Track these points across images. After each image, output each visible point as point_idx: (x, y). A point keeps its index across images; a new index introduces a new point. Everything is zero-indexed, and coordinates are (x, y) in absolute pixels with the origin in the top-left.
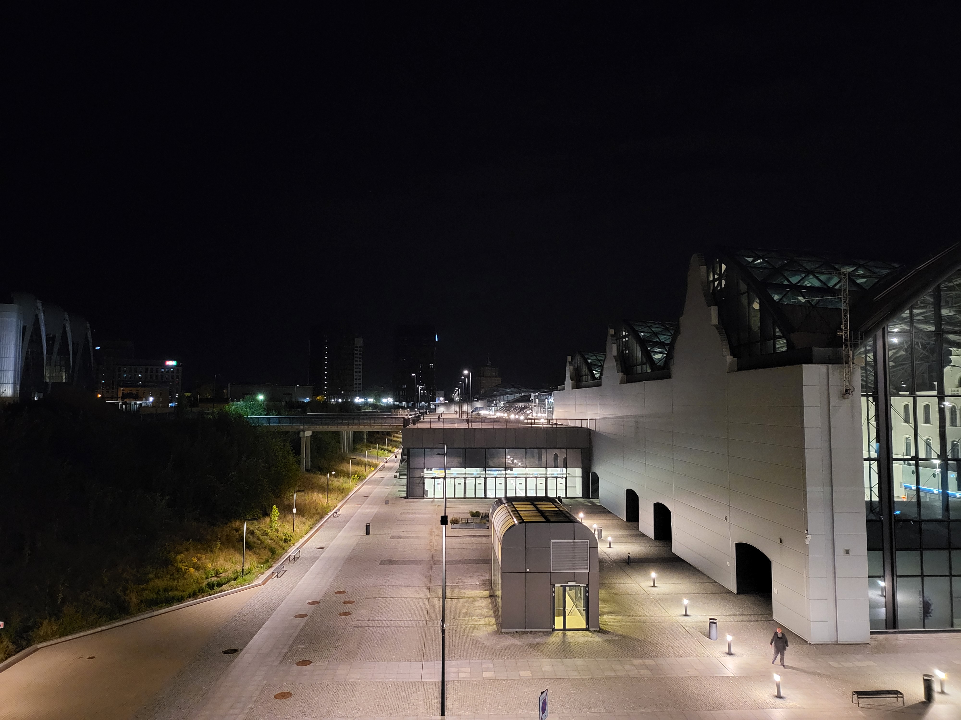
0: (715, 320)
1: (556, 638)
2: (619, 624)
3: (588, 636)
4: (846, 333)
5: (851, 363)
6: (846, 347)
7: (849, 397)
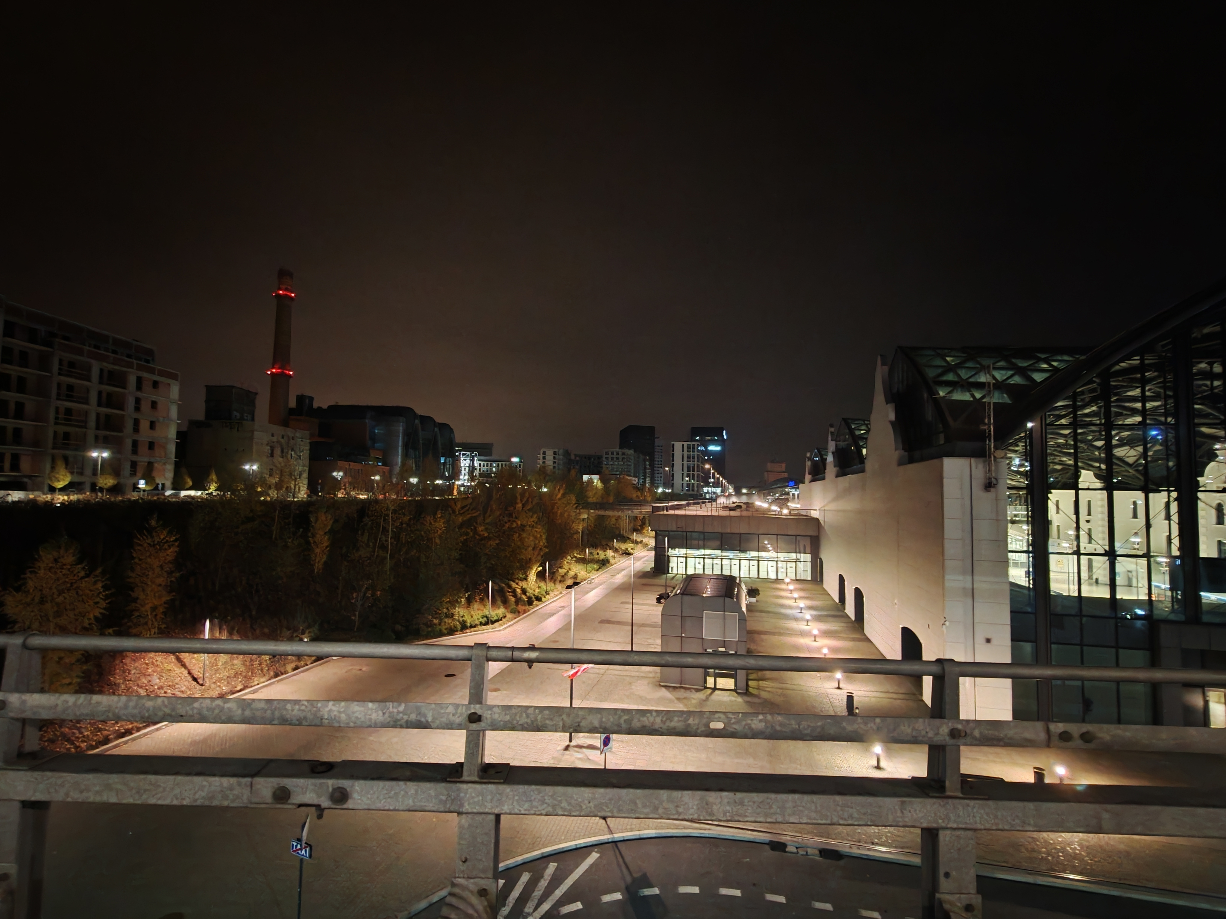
0: (892, 416)
3: (733, 696)
4: (990, 427)
5: (992, 456)
6: (990, 441)
7: (992, 489)
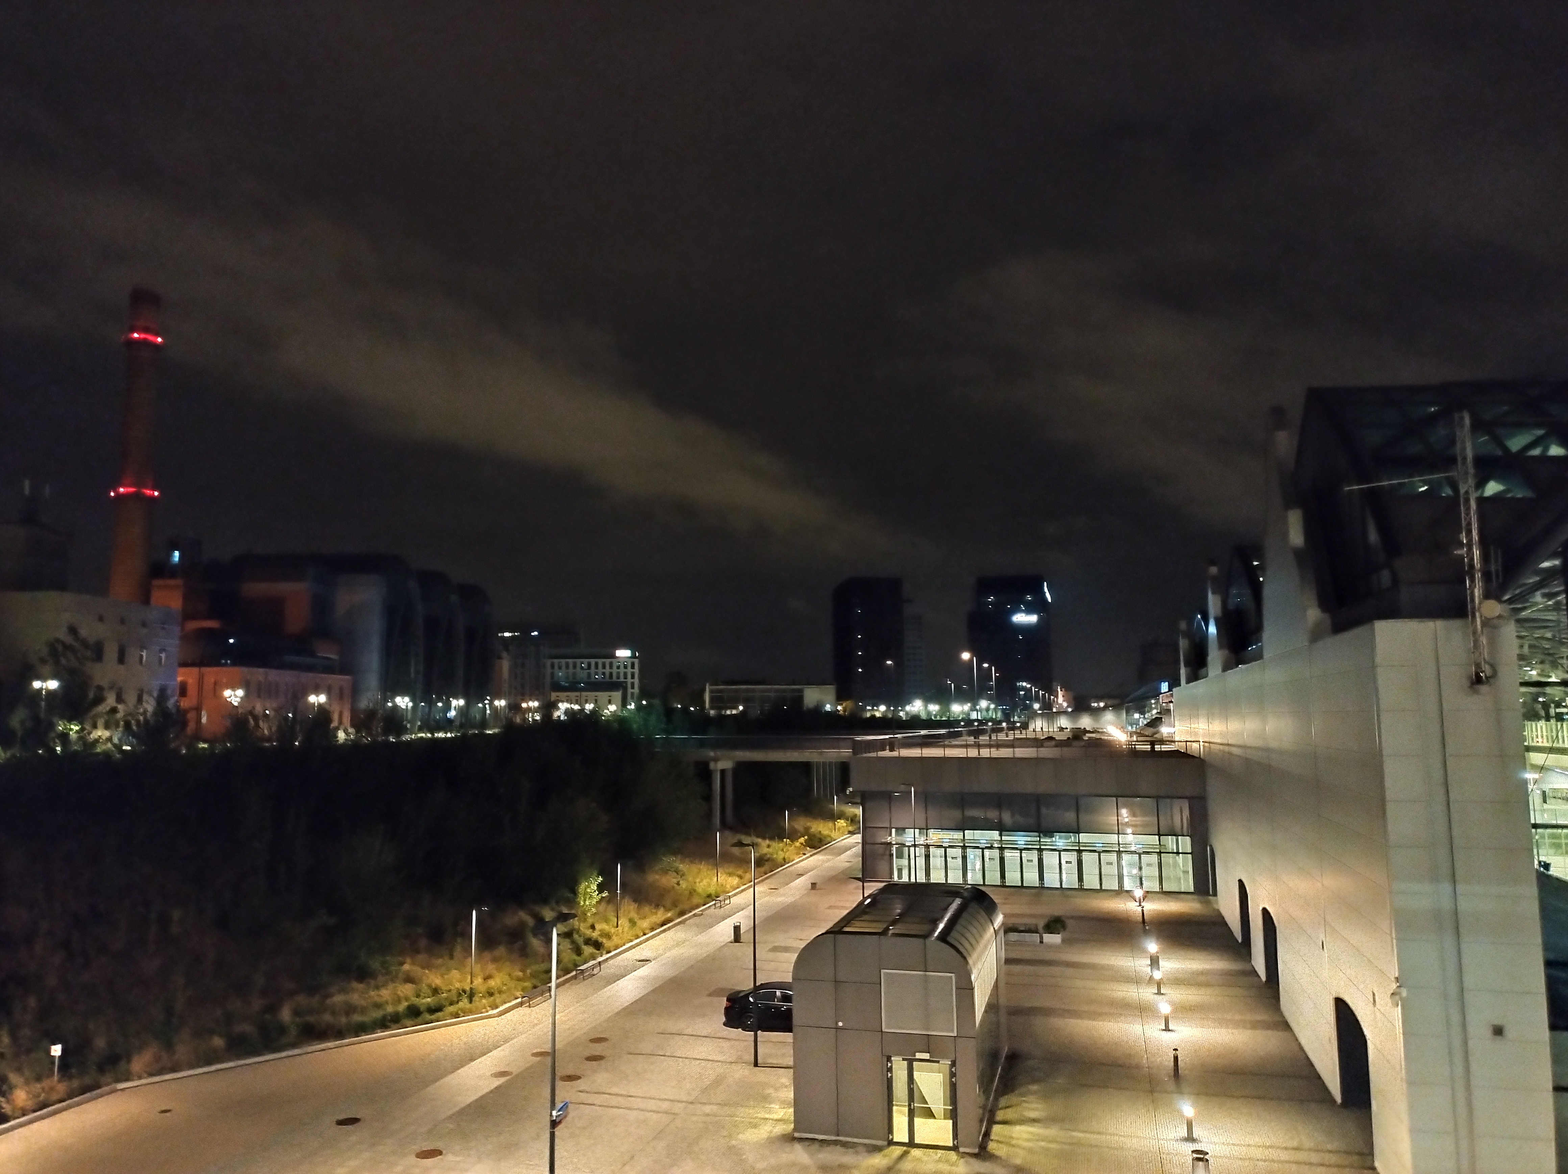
0: (1299, 537)
1: (881, 1159)
3: (950, 1162)
4: (1470, 549)
5: (1477, 614)
6: (1472, 580)
7: (1484, 688)
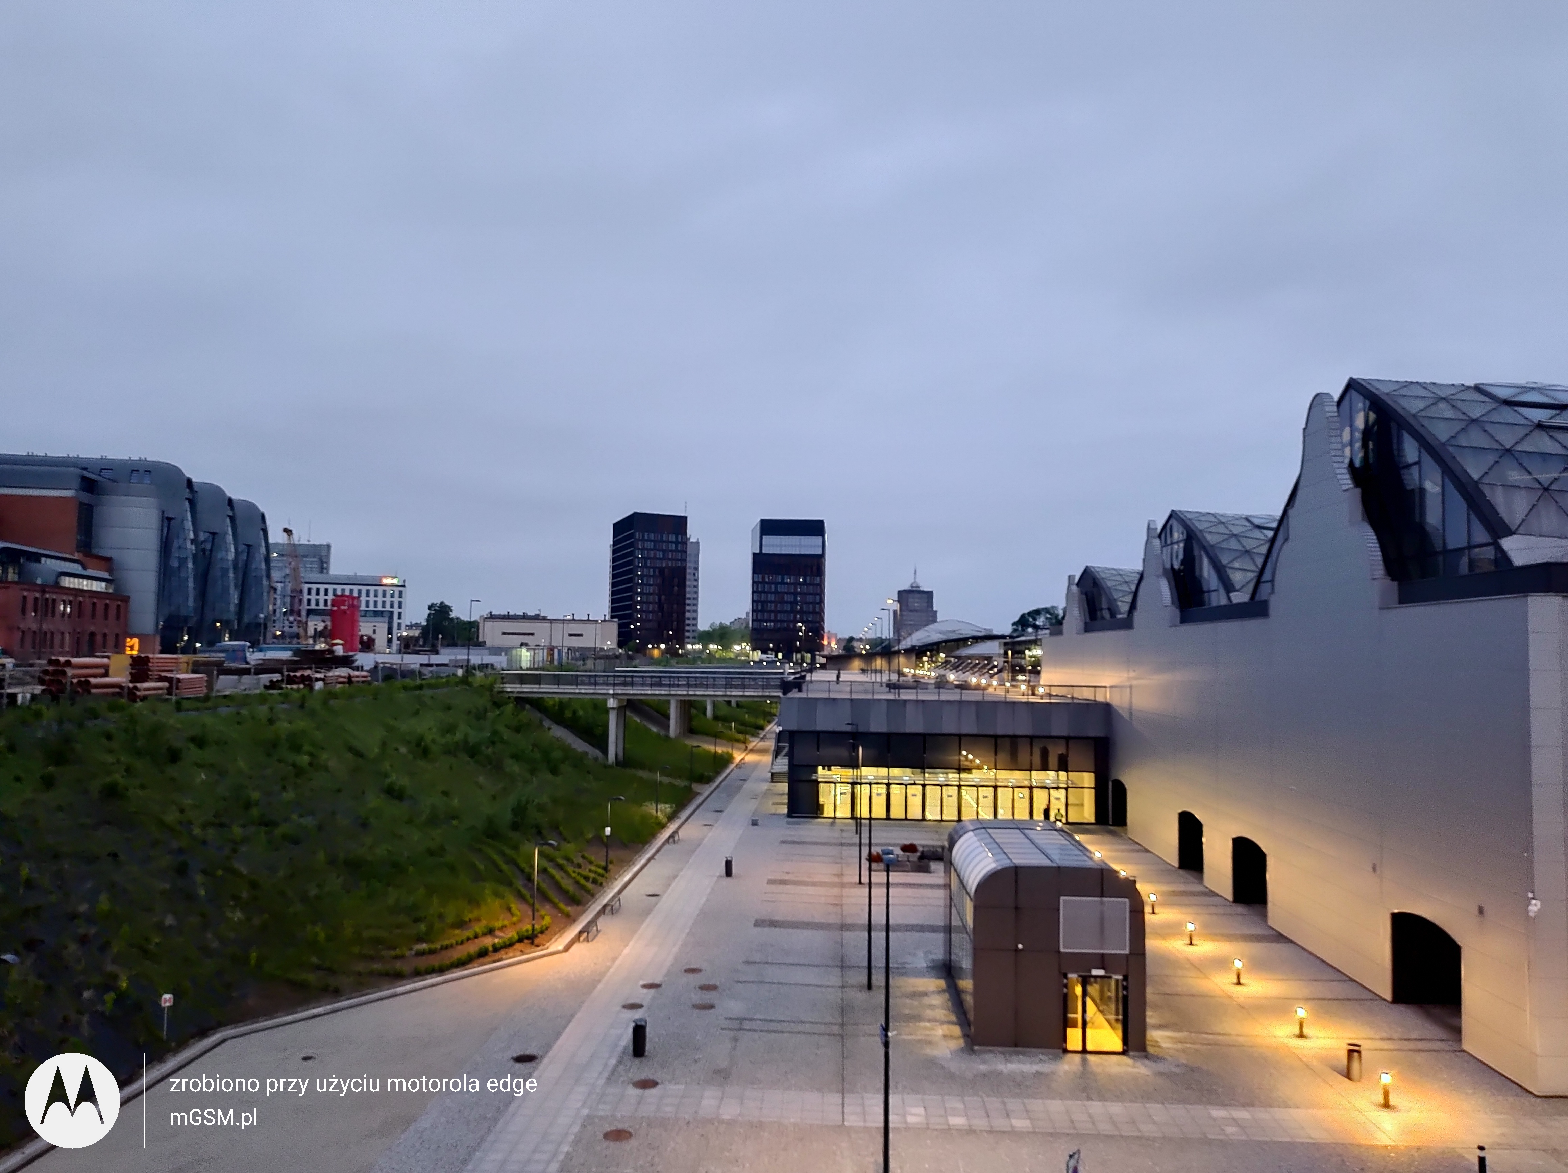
1: (1070, 1065)
2: (1180, 1046)
3: (1128, 1065)
